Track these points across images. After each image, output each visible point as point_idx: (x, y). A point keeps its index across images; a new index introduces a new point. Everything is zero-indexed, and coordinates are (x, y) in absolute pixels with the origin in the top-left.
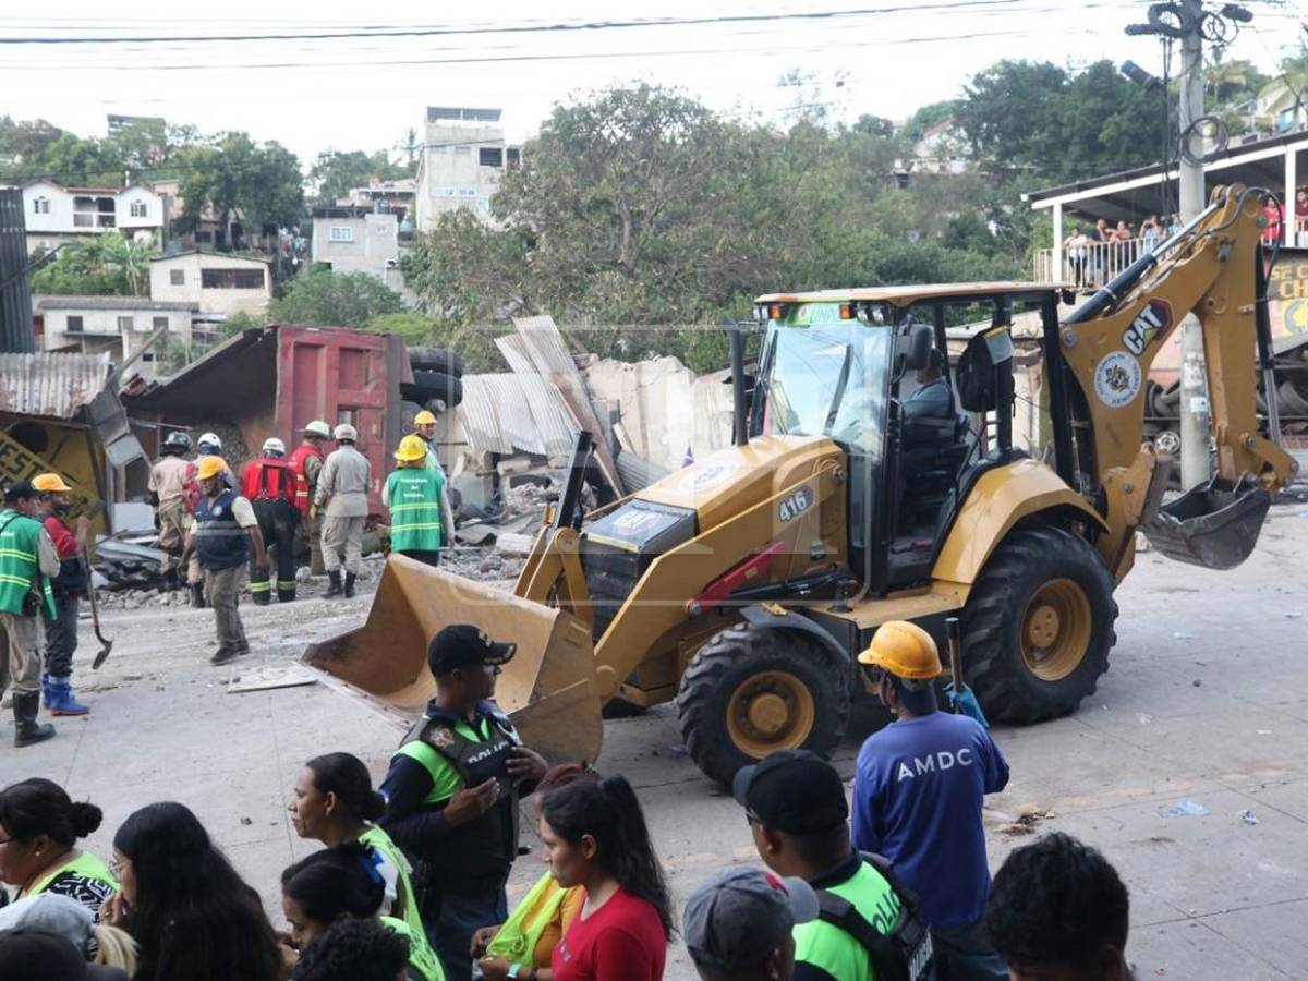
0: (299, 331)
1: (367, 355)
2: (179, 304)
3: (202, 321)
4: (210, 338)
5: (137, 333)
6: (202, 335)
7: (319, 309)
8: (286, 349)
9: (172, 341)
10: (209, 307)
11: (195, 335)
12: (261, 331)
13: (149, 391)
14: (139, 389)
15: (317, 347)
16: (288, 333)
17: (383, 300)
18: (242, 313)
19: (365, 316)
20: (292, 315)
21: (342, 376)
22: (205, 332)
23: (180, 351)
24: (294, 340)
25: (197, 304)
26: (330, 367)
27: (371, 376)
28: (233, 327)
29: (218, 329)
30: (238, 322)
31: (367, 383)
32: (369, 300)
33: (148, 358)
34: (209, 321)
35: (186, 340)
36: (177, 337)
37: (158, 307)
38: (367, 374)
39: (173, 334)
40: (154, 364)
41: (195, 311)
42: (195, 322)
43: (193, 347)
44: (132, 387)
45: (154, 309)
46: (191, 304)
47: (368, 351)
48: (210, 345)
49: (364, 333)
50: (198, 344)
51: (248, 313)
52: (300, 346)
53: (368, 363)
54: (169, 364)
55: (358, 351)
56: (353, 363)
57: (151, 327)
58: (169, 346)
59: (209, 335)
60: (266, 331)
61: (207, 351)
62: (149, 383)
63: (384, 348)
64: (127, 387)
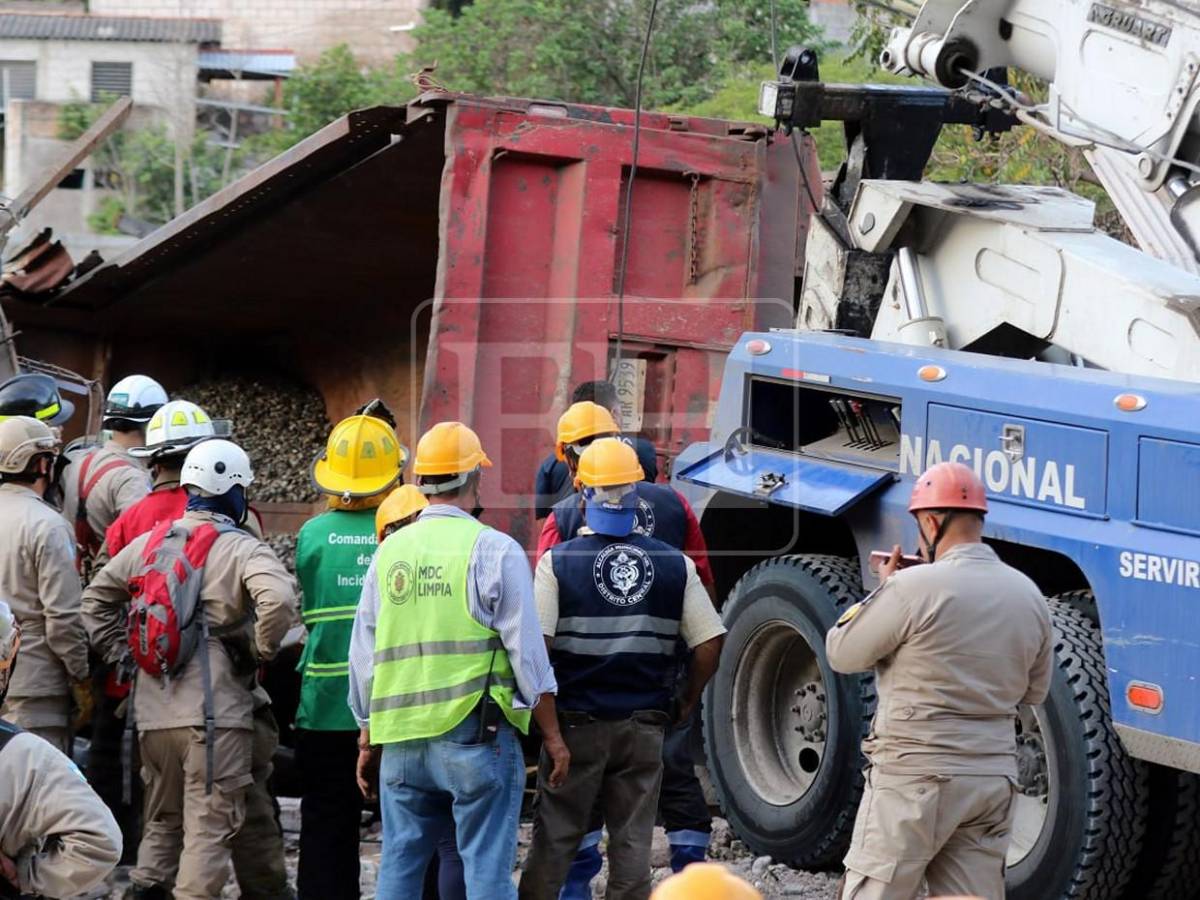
0: (507, 116)
1: (698, 195)
2: (165, 22)
3: (226, 75)
4: (247, 124)
5: (47, 106)
6: (224, 118)
7: (565, 44)
8: (466, 166)
9: (140, 132)
10: (248, 36)
11: (202, 117)
12: (402, 112)
13: (76, 282)
14: (52, 273)
15: (559, 163)
16: (476, 120)
17: (753, 20)
18: (341, 51)
19: (696, 67)
20: (484, 57)
21: (625, 252)
22: (232, 106)
23: (163, 161)
24: (491, 144)
25: (215, 24)
26: (593, 225)
27: (711, 254)
28: (321, 99)
29: (270, 101)
30: (328, 77)
31: (696, 279)
32: (714, 19)
33: (73, 180)
34: (247, 76)
35: (178, 129)
36: (156, 120)
37: (108, 32)
38: (698, 249)
39: (144, 109)
40: (87, 197)
41: (209, 46)
42: (206, 75)
43: (198, 151)
44: (29, 269)
45: (95, 39)
46: (201, 23)
47: (705, 179)
48: (244, 146)
49: (693, 125)
50: (213, 142)
51: (356, 51)
52: (508, 162)
53: (701, 219)
54: (129, 199)
55: (679, 180)
56: (659, 214)
57: (84, 89)
58: (130, 144)
59: (245, 114)
60: (413, 116)
61: (236, 164)
62: (77, 257)
63: (753, 173)
64: (17, 267)
